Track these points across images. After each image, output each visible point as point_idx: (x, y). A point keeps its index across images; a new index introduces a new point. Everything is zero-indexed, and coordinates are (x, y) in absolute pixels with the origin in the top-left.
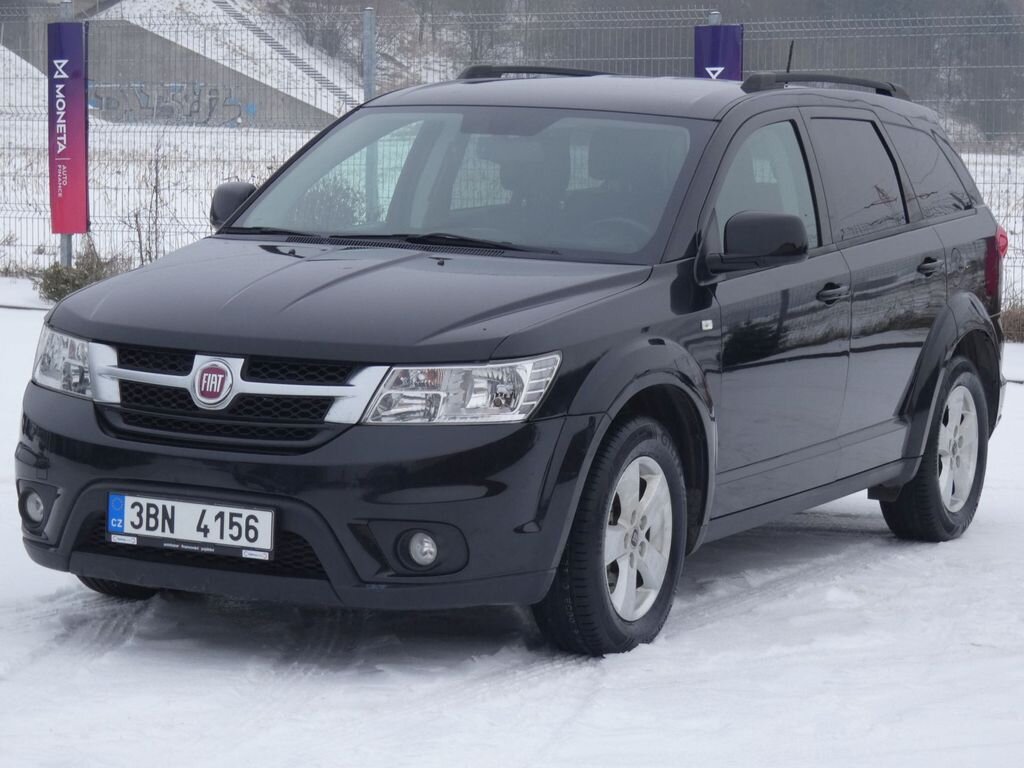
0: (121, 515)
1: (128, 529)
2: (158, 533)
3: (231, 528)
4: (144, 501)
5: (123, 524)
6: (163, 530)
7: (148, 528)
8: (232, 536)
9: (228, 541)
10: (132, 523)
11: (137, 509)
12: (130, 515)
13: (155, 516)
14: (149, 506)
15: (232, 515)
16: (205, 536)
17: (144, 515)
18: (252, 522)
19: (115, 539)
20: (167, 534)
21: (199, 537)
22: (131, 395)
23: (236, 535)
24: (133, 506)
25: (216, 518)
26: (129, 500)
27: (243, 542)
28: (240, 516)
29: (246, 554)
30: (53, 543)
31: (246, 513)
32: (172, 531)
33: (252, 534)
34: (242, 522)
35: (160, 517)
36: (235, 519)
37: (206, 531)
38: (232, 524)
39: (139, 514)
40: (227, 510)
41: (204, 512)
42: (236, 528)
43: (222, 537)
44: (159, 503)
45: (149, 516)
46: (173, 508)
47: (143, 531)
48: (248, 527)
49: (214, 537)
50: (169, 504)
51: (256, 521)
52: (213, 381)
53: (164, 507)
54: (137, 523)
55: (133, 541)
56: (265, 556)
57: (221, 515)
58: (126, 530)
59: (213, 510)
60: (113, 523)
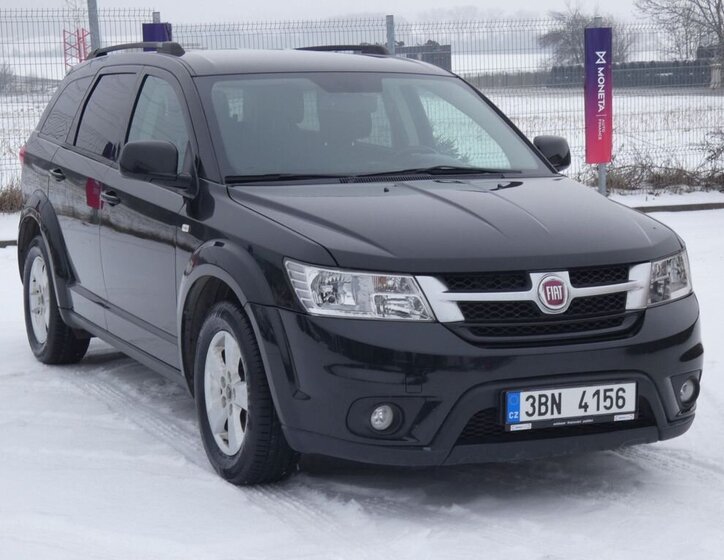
0: (517, 408)
1: (524, 417)
2: (548, 416)
3: (605, 401)
4: (536, 394)
5: (519, 415)
6: (552, 413)
7: (540, 414)
8: (605, 407)
9: (603, 411)
10: (527, 413)
11: (531, 400)
12: (525, 406)
13: (545, 404)
14: (540, 396)
15: (606, 391)
16: (586, 411)
17: (537, 405)
18: (621, 393)
19: (514, 428)
20: (556, 415)
21: (581, 413)
22: (472, 312)
23: (608, 405)
24: (527, 399)
25: (594, 395)
26: (524, 395)
27: (614, 409)
28: (611, 390)
29: (617, 418)
30: (426, 444)
31: (616, 387)
32: (559, 412)
33: (620, 402)
34: (613, 394)
35: (549, 403)
36: (608, 394)
37: (586, 407)
38: (606, 398)
39: (533, 405)
40: (602, 388)
41: (584, 392)
42: (608, 400)
43: (598, 409)
44: (548, 393)
45: (540, 404)
46: (560, 394)
47: (536, 417)
48: (618, 398)
49: (592, 411)
50: (556, 392)
51: (624, 391)
52: (555, 292)
53: (553, 395)
54: (531, 412)
55: (528, 427)
56: (631, 417)
57: (597, 393)
58: (521, 420)
59: (591, 390)
60: (510, 416)
